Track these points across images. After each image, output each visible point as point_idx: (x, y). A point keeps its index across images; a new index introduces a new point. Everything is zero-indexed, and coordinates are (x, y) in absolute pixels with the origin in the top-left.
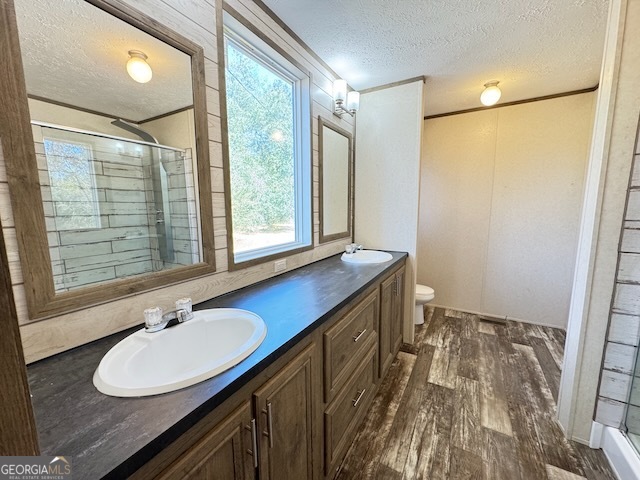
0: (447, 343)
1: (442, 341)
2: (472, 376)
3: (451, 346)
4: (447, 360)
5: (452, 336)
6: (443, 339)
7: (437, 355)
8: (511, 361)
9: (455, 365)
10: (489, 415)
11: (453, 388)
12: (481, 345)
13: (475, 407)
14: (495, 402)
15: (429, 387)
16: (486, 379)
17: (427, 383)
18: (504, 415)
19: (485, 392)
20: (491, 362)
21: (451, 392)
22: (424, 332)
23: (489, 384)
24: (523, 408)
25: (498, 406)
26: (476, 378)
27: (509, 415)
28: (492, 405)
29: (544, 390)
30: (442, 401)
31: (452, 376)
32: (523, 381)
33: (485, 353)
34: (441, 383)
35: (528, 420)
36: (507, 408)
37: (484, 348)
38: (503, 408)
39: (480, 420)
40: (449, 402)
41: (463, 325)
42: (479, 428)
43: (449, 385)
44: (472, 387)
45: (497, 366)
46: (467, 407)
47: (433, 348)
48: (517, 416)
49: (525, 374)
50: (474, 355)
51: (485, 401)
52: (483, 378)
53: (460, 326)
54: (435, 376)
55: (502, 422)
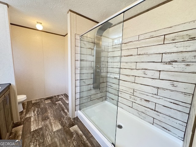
0: (36, 112)
1: (33, 113)
2: (47, 119)
3: (37, 113)
4: (37, 119)
5: (37, 109)
6: (34, 112)
7: (32, 119)
8: (56, 107)
9: (40, 119)
10: (55, 127)
11: (41, 127)
12: (47, 107)
13: (50, 128)
14: (55, 122)
15: (32, 133)
16: (51, 117)
17: (30, 132)
18: (59, 124)
19: (52, 121)
20: (51, 111)
21: (41, 129)
22: (24, 113)
23: (52, 118)
24: (62, 118)
25: (56, 122)
26: (48, 118)
27: (60, 123)
28: (55, 123)
29: (65, 111)
30: (38, 134)
31: (40, 123)
32: (61, 111)
33: (49, 109)
34: (36, 128)
35: (64, 121)
36: (58, 121)
37: (48, 107)
38: (58, 122)
39: (52, 130)
40: (41, 133)
41: (40, 103)
42: (53, 133)
43: (40, 127)
44: (47, 122)
45: (53, 111)
46: (48, 130)
47: (30, 118)
48: (61, 122)
49: (61, 109)
50: (46, 111)
51: (53, 123)
52: (50, 117)
53: (39, 104)
54: (33, 128)
55: (58, 126)
